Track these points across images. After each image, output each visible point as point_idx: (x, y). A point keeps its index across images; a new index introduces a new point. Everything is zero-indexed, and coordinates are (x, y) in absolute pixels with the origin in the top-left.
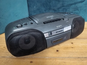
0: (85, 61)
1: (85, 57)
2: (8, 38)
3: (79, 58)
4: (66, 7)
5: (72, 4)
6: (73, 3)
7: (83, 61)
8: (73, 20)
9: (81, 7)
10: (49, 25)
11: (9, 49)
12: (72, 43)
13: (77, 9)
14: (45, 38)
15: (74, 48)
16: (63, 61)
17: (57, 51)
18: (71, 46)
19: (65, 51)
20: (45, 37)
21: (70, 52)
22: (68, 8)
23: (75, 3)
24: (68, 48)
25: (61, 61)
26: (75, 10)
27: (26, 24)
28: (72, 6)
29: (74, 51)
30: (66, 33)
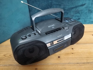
0: (83, 66)
1: (83, 62)
2: (15, 50)
3: (78, 63)
4: (67, 11)
5: (73, 8)
6: (74, 6)
7: (81, 67)
8: (73, 28)
9: (82, 10)
10: (51, 35)
11: (16, 59)
12: (72, 49)
13: (78, 12)
14: (47, 48)
15: (74, 53)
16: (64, 67)
17: (59, 57)
18: (72, 52)
19: (65, 57)
20: (48, 46)
21: (70, 58)
22: (69, 12)
23: (76, 7)
24: (68, 54)
25: (62, 67)
26: (76, 14)
27: (30, 36)
28: (73, 10)
29: (74, 57)
30: (66, 41)
